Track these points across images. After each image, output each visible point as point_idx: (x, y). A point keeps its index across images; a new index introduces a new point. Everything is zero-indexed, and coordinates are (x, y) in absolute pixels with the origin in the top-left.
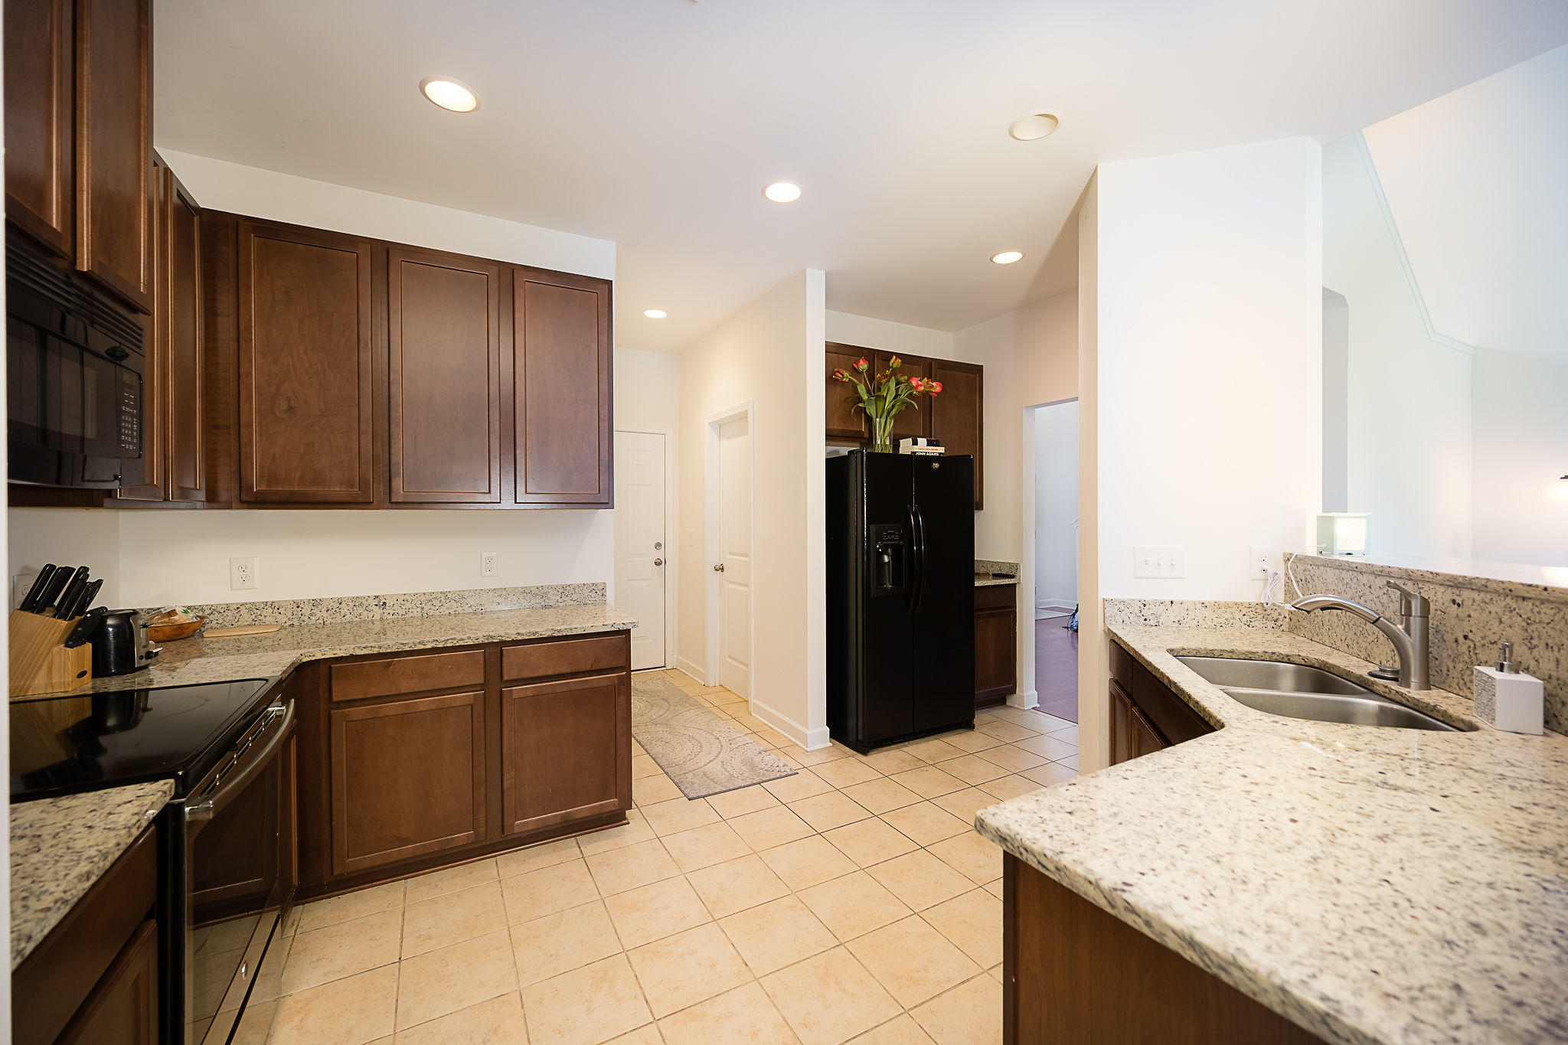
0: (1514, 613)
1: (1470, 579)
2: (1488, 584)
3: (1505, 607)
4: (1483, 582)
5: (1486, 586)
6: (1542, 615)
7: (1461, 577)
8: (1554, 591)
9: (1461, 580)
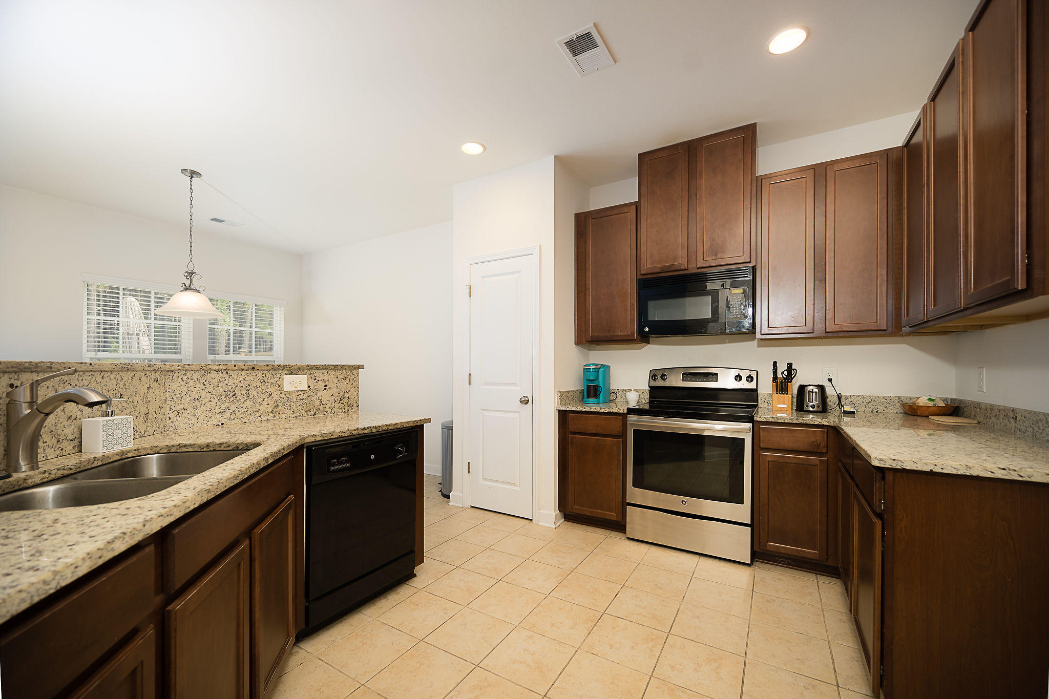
0: (66, 383)
1: (36, 364)
2: (52, 366)
3: (60, 381)
4: (49, 365)
5: (51, 368)
6: (84, 381)
7: (26, 362)
8: (95, 365)
9: (27, 365)
